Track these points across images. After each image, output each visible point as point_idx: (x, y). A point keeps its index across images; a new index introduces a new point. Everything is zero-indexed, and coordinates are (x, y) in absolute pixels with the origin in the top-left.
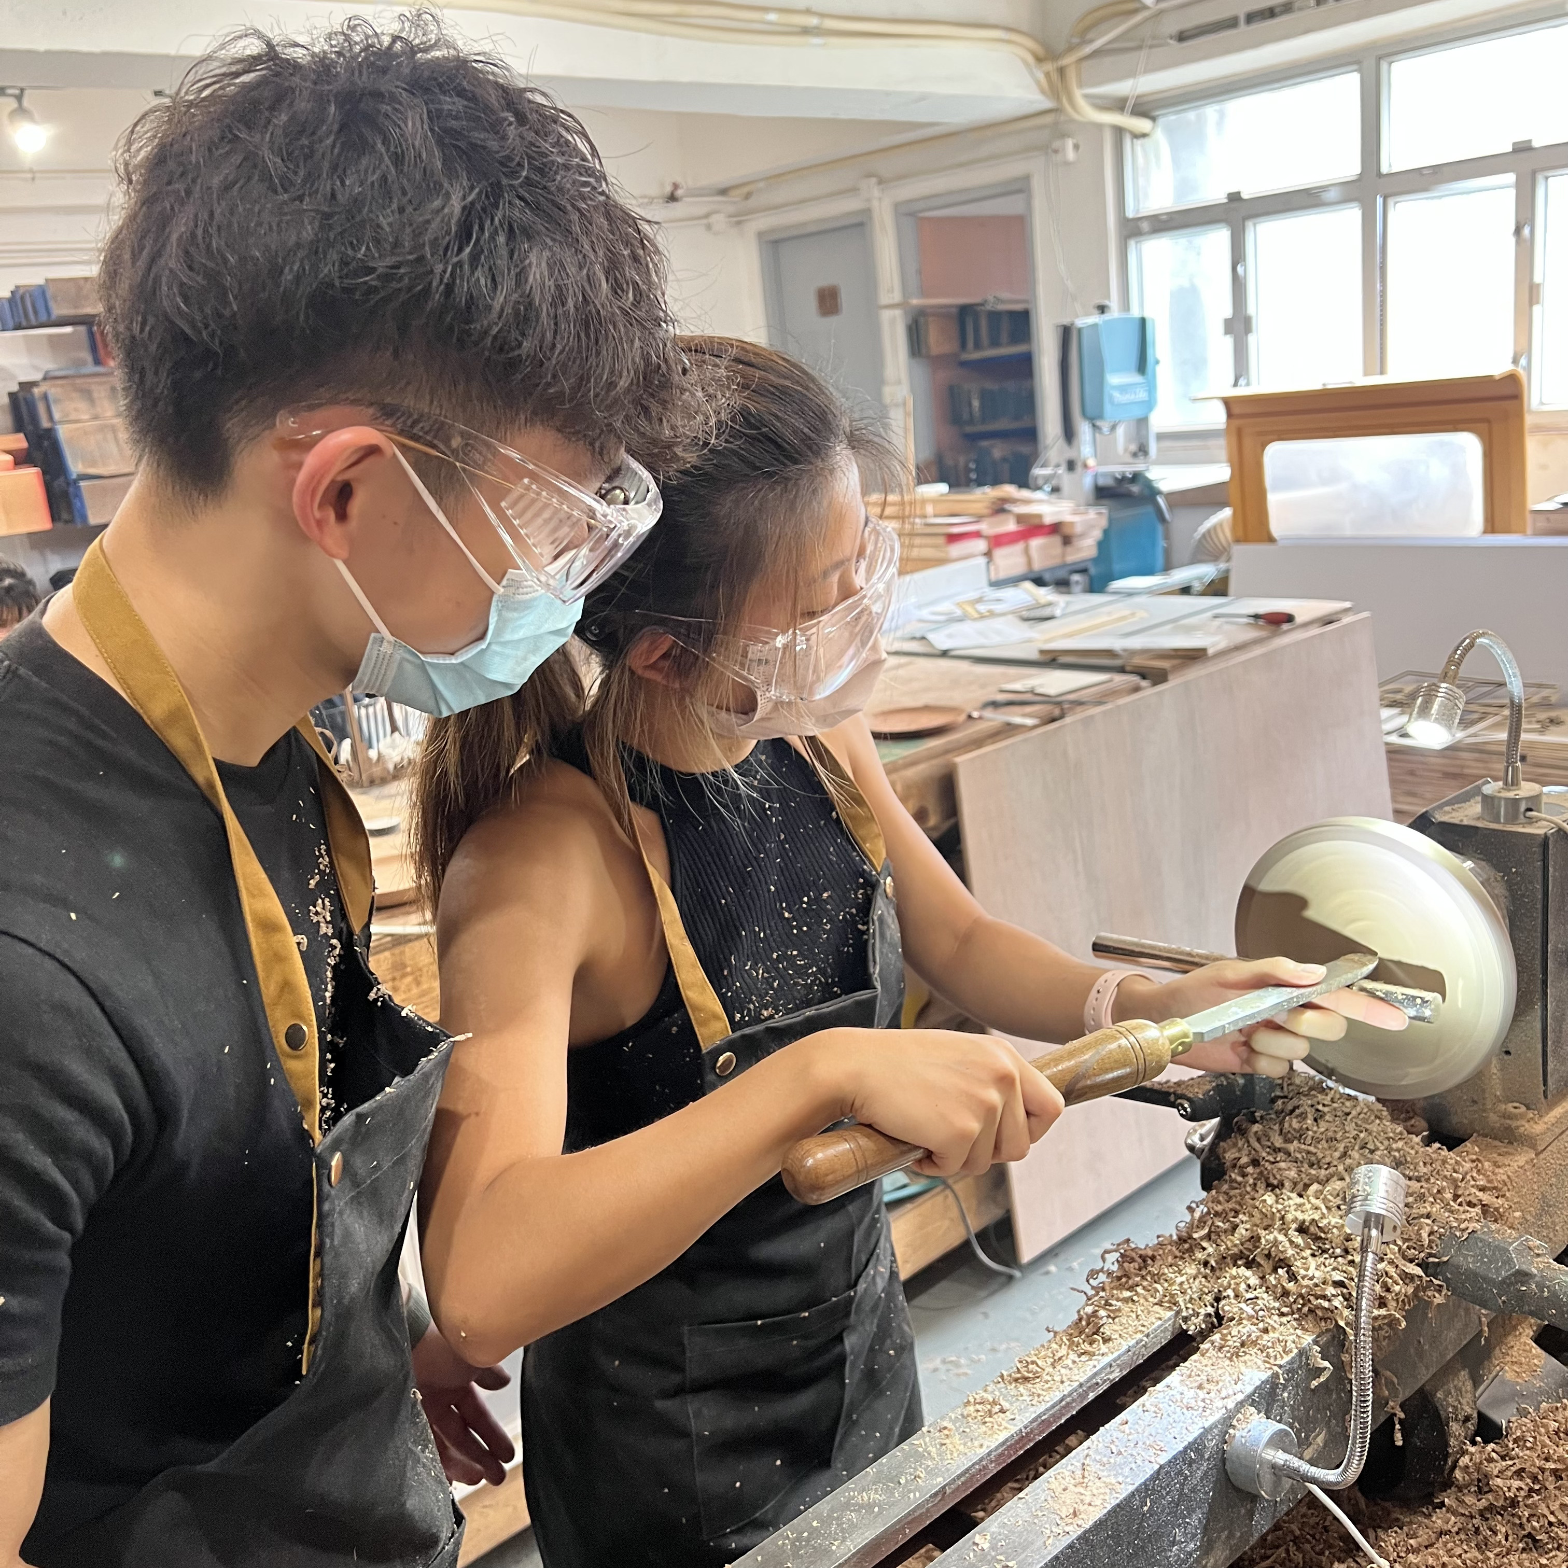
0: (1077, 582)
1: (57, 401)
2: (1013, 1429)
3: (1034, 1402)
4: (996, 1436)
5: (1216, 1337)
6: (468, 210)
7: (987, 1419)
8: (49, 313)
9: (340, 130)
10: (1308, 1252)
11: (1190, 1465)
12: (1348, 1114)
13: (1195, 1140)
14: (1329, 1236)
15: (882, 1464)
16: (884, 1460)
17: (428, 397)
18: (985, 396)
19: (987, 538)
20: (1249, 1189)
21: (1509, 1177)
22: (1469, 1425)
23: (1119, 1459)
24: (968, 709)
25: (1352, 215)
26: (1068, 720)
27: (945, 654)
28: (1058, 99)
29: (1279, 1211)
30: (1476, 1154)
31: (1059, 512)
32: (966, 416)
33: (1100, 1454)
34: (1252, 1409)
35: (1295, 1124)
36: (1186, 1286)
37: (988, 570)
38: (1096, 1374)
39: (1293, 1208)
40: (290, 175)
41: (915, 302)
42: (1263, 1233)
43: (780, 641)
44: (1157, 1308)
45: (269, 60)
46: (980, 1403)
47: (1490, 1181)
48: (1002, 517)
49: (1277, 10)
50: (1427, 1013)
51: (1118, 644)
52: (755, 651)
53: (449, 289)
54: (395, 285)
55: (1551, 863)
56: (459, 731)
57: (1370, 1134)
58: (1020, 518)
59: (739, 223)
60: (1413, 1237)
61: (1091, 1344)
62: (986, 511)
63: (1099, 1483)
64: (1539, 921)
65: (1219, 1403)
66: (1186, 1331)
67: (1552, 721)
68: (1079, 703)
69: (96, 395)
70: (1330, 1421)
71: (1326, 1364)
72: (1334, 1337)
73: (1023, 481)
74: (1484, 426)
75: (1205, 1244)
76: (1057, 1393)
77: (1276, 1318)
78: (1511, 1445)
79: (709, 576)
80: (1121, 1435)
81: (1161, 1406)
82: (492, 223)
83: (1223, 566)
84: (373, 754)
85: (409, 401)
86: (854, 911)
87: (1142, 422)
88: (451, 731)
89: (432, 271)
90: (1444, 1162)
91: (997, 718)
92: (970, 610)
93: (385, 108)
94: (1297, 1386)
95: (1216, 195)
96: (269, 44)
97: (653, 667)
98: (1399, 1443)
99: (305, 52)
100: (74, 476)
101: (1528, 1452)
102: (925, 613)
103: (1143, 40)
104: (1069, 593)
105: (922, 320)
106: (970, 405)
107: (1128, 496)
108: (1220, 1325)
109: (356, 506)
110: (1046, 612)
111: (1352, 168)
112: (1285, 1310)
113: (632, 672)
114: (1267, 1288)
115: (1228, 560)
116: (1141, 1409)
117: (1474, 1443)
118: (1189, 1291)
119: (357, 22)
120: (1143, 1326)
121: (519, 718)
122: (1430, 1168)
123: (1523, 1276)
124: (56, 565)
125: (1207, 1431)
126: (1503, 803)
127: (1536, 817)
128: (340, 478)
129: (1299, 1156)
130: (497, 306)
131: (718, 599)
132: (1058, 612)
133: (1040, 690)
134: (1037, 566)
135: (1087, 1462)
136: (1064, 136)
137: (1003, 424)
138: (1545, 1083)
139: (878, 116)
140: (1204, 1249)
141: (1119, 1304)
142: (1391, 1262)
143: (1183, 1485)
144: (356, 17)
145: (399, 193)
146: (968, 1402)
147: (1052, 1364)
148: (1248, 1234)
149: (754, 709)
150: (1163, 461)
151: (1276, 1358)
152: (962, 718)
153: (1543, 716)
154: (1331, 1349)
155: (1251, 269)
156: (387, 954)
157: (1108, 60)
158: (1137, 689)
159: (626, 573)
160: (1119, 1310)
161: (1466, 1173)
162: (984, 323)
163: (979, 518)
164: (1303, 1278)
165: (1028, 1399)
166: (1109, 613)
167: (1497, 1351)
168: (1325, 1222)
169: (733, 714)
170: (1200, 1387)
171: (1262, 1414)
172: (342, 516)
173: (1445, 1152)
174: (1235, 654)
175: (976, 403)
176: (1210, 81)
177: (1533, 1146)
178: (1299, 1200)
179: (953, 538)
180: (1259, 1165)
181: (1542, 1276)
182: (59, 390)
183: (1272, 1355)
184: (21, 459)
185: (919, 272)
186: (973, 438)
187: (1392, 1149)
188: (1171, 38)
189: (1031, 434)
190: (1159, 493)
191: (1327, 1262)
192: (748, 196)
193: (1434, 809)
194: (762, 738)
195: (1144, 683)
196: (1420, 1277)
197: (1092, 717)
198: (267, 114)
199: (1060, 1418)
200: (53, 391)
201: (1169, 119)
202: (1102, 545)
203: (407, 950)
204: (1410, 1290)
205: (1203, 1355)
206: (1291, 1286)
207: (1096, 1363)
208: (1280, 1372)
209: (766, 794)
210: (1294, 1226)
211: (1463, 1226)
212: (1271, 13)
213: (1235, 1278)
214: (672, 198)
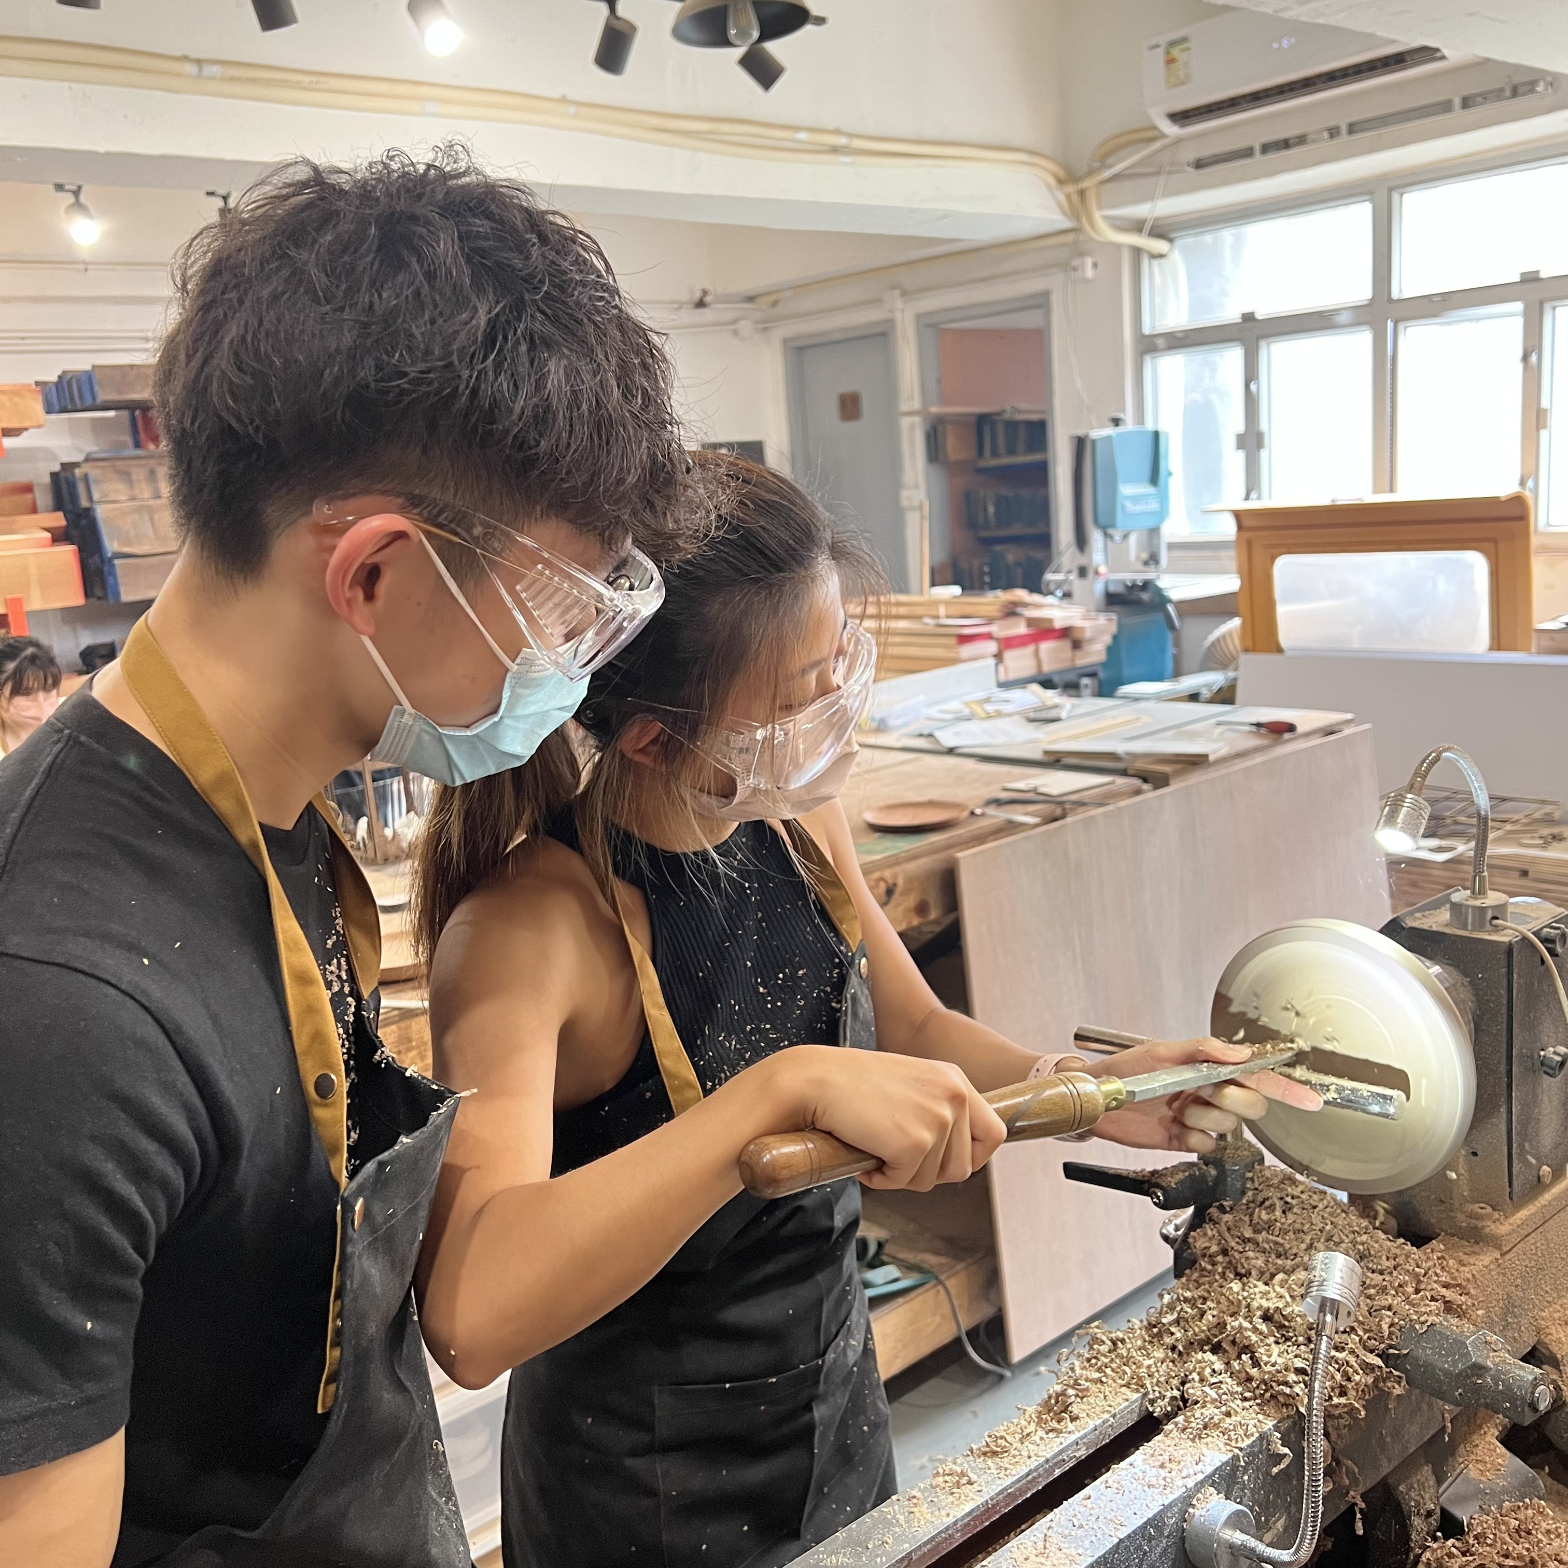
0: (1086, 686)
1: (97, 482)
2: (980, 1500)
3: (1001, 1475)
4: (962, 1506)
5: (1180, 1419)
6: (492, 324)
7: (955, 1490)
8: (94, 398)
9: (379, 249)
10: (1272, 1339)
11: (1149, 1541)
12: (1315, 1207)
13: (1170, 1230)
14: (1293, 1324)
15: (851, 1529)
16: (853, 1525)
17: (452, 490)
18: (1000, 502)
19: (997, 640)
20: (1217, 1277)
21: (1473, 1275)
22: (1431, 1520)
23: (1080, 1532)
24: (971, 807)
25: (1364, 339)
26: (1069, 820)
27: (951, 751)
28: (1078, 218)
29: (1244, 1298)
30: (1441, 1251)
31: (1071, 617)
32: (981, 520)
33: (1062, 1526)
34: (1212, 1490)
35: (1264, 1216)
36: (1153, 1369)
37: (997, 671)
38: (1062, 1451)
39: (1258, 1296)
40: (334, 290)
41: (934, 409)
42: (1229, 1319)
43: (760, 734)
44: (1124, 1389)
45: (316, 185)
46: (948, 1475)
47: (1454, 1278)
48: (1012, 621)
49: (1291, 142)
50: (1392, 1110)
51: (1121, 747)
52: (739, 741)
53: (475, 392)
54: (425, 388)
55: (1516, 970)
56: (463, 803)
57: (1335, 1227)
58: (1031, 622)
59: (765, 329)
60: (1374, 1328)
61: (1059, 1422)
62: (998, 614)
63: (1059, 1554)
64: (1505, 1025)
65: (1180, 1482)
66: (1153, 1413)
67: (1554, 837)
68: (1081, 804)
69: (134, 477)
70: (1290, 1506)
71: (1286, 1450)
72: (1294, 1424)
73: (1035, 585)
74: (1489, 546)
75: (1173, 1329)
76: (1024, 1467)
77: (1239, 1402)
78: (1471, 1541)
79: (696, 670)
80: (1083, 1509)
81: (1123, 1483)
82: (515, 334)
83: (1231, 674)
84: (388, 832)
85: (436, 493)
86: (828, 989)
87: (1154, 532)
88: (456, 803)
89: (459, 377)
90: (1407, 1256)
91: (999, 815)
92: (978, 710)
93: (419, 230)
94: (1258, 1470)
95: (1231, 314)
96: (315, 169)
97: (642, 751)
98: (1360, 1532)
99: (348, 177)
100: (109, 555)
101: (1488, 1548)
102: (933, 711)
103: (1161, 168)
104: (1079, 696)
105: (940, 428)
106: (986, 510)
107: (1139, 603)
108: (1186, 1407)
109: (383, 587)
110: (1052, 714)
111: (1363, 292)
112: (1248, 1395)
113: (623, 756)
114: (1231, 1374)
115: (1236, 669)
116: (1104, 1485)
117: (1435, 1539)
118: (1156, 1374)
119: (395, 153)
120: (1110, 1406)
121: (518, 792)
122: (1393, 1263)
123: (1479, 1369)
124: (87, 639)
125: (1167, 1508)
126: (1470, 910)
127: (1501, 925)
128: (369, 561)
129: (1267, 1246)
130: (517, 409)
131: (703, 691)
132: (1064, 715)
133: (1042, 790)
134: (1047, 668)
135: (1049, 1534)
136: (1082, 254)
137: (1017, 529)
138: (1511, 1186)
139: (902, 232)
140: (1172, 1334)
141: (1088, 1384)
142: (1352, 1352)
143: (1141, 1560)
144: (394, 149)
145: (431, 307)
146: (938, 1473)
147: (1021, 1440)
148: (1215, 1320)
149: (733, 792)
150: (1173, 570)
151: (1237, 1442)
152: (966, 814)
153: (1546, 832)
154: (1292, 1435)
155: (1262, 386)
156: (394, 1027)
157: (1127, 184)
158: (1138, 792)
159: (621, 665)
160: (1087, 1389)
161: (1429, 1269)
162: (1001, 432)
163: (990, 621)
164: (1266, 1364)
165: (995, 1472)
166: (1114, 717)
167: (1461, 1450)
168: (1289, 1310)
169: (713, 797)
170: (1162, 1466)
171: (1222, 1495)
172: (370, 597)
173: (1409, 1247)
174: (1237, 761)
175: (991, 509)
176: (1225, 207)
177: (1499, 1247)
178: (1263, 1288)
179: (964, 639)
180: (1227, 1255)
181: (1497, 1370)
182: (99, 471)
183: (1233, 1437)
184: (59, 537)
185: (939, 381)
186: (988, 542)
187: (1357, 1243)
188: (1189, 165)
189: (1045, 541)
190: (1170, 601)
191: (1290, 1349)
192: (775, 304)
193: (1406, 915)
194: (744, 821)
195: (1146, 787)
196: (1380, 1367)
197: (1093, 817)
198: (314, 234)
199: (1026, 1492)
200: (93, 472)
201: (1186, 241)
202: (1110, 650)
203: (413, 1023)
204: (1370, 1380)
205: (1166, 1436)
206: (1254, 1372)
207: (1062, 1440)
208: (1241, 1454)
209: (745, 874)
210: (1259, 1313)
211: (1422, 1319)
212: (1286, 144)
213: (1200, 1362)
214: (701, 304)
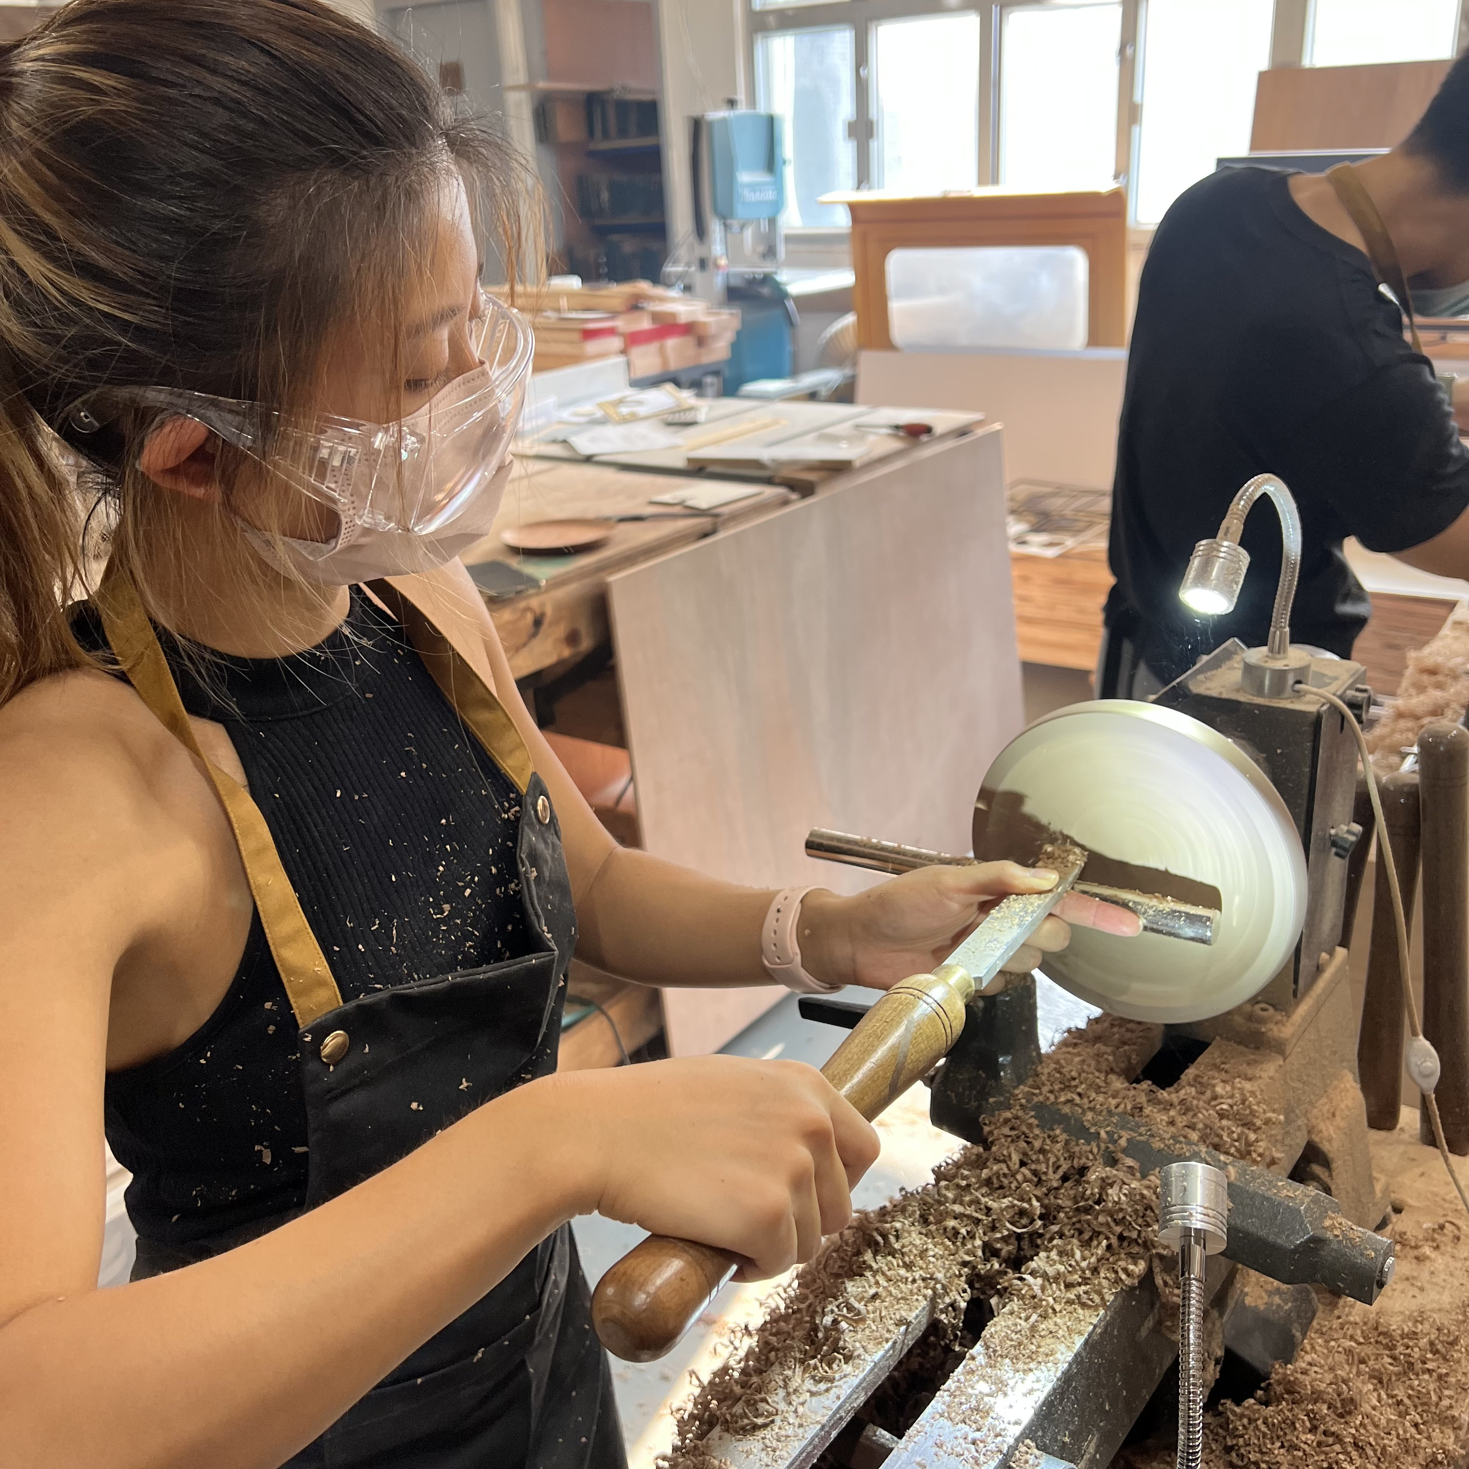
0: (711, 385)
3: (768, 1461)
18: (614, 188)
19: (622, 335)
25: (969, 25)
26: (720, 535)
27: (588, 460)
31: (693, 312)
32: (595, 208)
37: (627, 368)
41: (542, 85)
48: (636, 315)
51: (765, 454)
58: (656, 317)
62: (622, 308)
65: (993, 1443)
68: (731, 517)
73: (655, 276)
74: (1088, 241)
83: (848, 371)
87: (771, 223)
92: (611, 411)
102: (565, 414)
104: (706, 396)
105: (548, 106)
106: (599, 196)
107: (759, 298)
110: (688, 417)
115: (854, 366)
123: (1317, 1242)
126: (1267, 673)
127: (1304, 691)
132: (700, 418)
133: (690, 503)
134: (674, 366)
137: (633, 218)
138: (1296, 982)
147: (785, 1399)
150: (794, 262)
155: (872, 72)
158: (786, 502)
162: (611, 112)
163: (614, 314)
165: (761, 1456)
174: (879, 466)
175: (605, 196)
179: (589, 334)
185: (545, 52)
186: (602, 231)
189: (661, 230)
190: (789, 296)
195: (794, 496)
202: (735, 346)
